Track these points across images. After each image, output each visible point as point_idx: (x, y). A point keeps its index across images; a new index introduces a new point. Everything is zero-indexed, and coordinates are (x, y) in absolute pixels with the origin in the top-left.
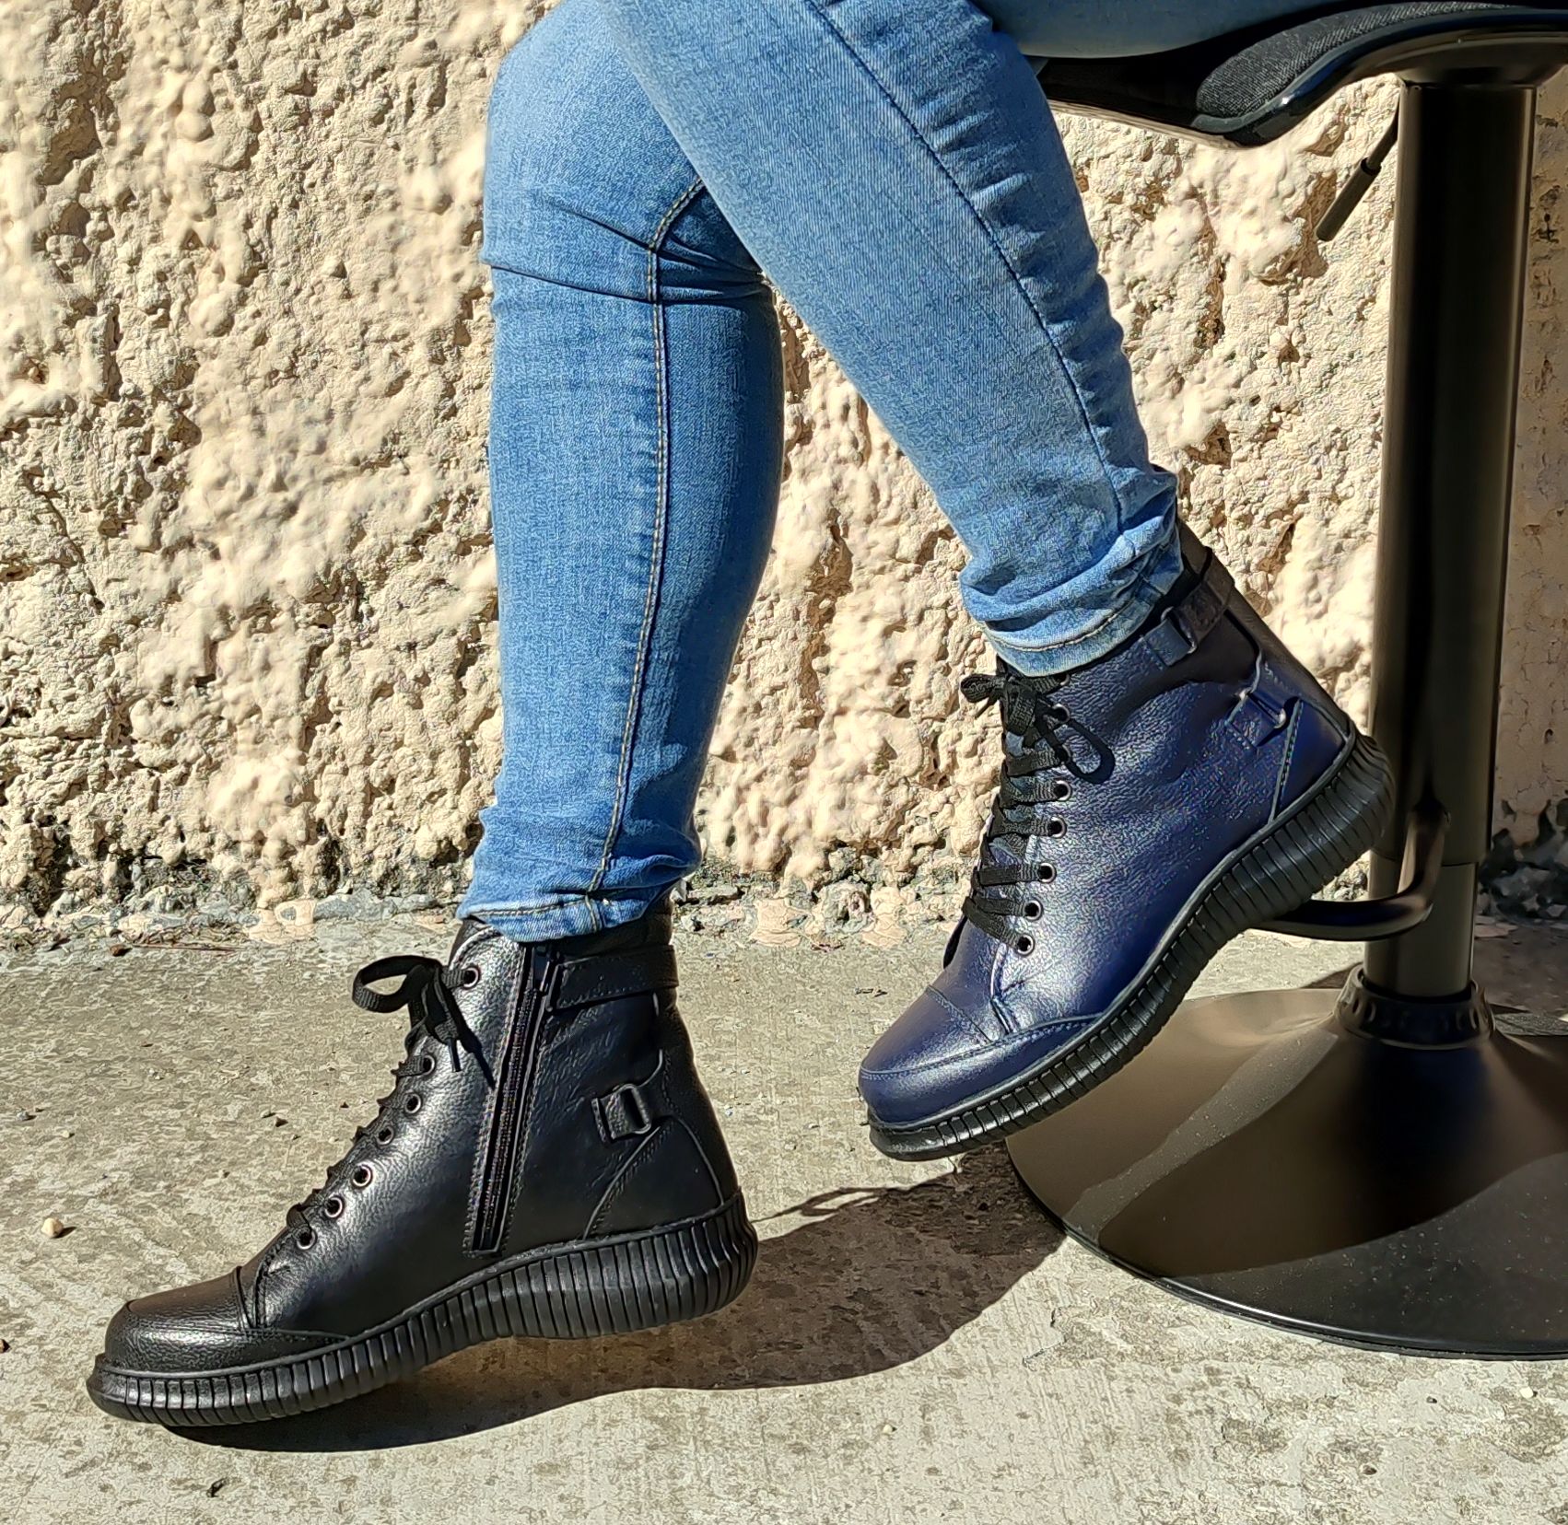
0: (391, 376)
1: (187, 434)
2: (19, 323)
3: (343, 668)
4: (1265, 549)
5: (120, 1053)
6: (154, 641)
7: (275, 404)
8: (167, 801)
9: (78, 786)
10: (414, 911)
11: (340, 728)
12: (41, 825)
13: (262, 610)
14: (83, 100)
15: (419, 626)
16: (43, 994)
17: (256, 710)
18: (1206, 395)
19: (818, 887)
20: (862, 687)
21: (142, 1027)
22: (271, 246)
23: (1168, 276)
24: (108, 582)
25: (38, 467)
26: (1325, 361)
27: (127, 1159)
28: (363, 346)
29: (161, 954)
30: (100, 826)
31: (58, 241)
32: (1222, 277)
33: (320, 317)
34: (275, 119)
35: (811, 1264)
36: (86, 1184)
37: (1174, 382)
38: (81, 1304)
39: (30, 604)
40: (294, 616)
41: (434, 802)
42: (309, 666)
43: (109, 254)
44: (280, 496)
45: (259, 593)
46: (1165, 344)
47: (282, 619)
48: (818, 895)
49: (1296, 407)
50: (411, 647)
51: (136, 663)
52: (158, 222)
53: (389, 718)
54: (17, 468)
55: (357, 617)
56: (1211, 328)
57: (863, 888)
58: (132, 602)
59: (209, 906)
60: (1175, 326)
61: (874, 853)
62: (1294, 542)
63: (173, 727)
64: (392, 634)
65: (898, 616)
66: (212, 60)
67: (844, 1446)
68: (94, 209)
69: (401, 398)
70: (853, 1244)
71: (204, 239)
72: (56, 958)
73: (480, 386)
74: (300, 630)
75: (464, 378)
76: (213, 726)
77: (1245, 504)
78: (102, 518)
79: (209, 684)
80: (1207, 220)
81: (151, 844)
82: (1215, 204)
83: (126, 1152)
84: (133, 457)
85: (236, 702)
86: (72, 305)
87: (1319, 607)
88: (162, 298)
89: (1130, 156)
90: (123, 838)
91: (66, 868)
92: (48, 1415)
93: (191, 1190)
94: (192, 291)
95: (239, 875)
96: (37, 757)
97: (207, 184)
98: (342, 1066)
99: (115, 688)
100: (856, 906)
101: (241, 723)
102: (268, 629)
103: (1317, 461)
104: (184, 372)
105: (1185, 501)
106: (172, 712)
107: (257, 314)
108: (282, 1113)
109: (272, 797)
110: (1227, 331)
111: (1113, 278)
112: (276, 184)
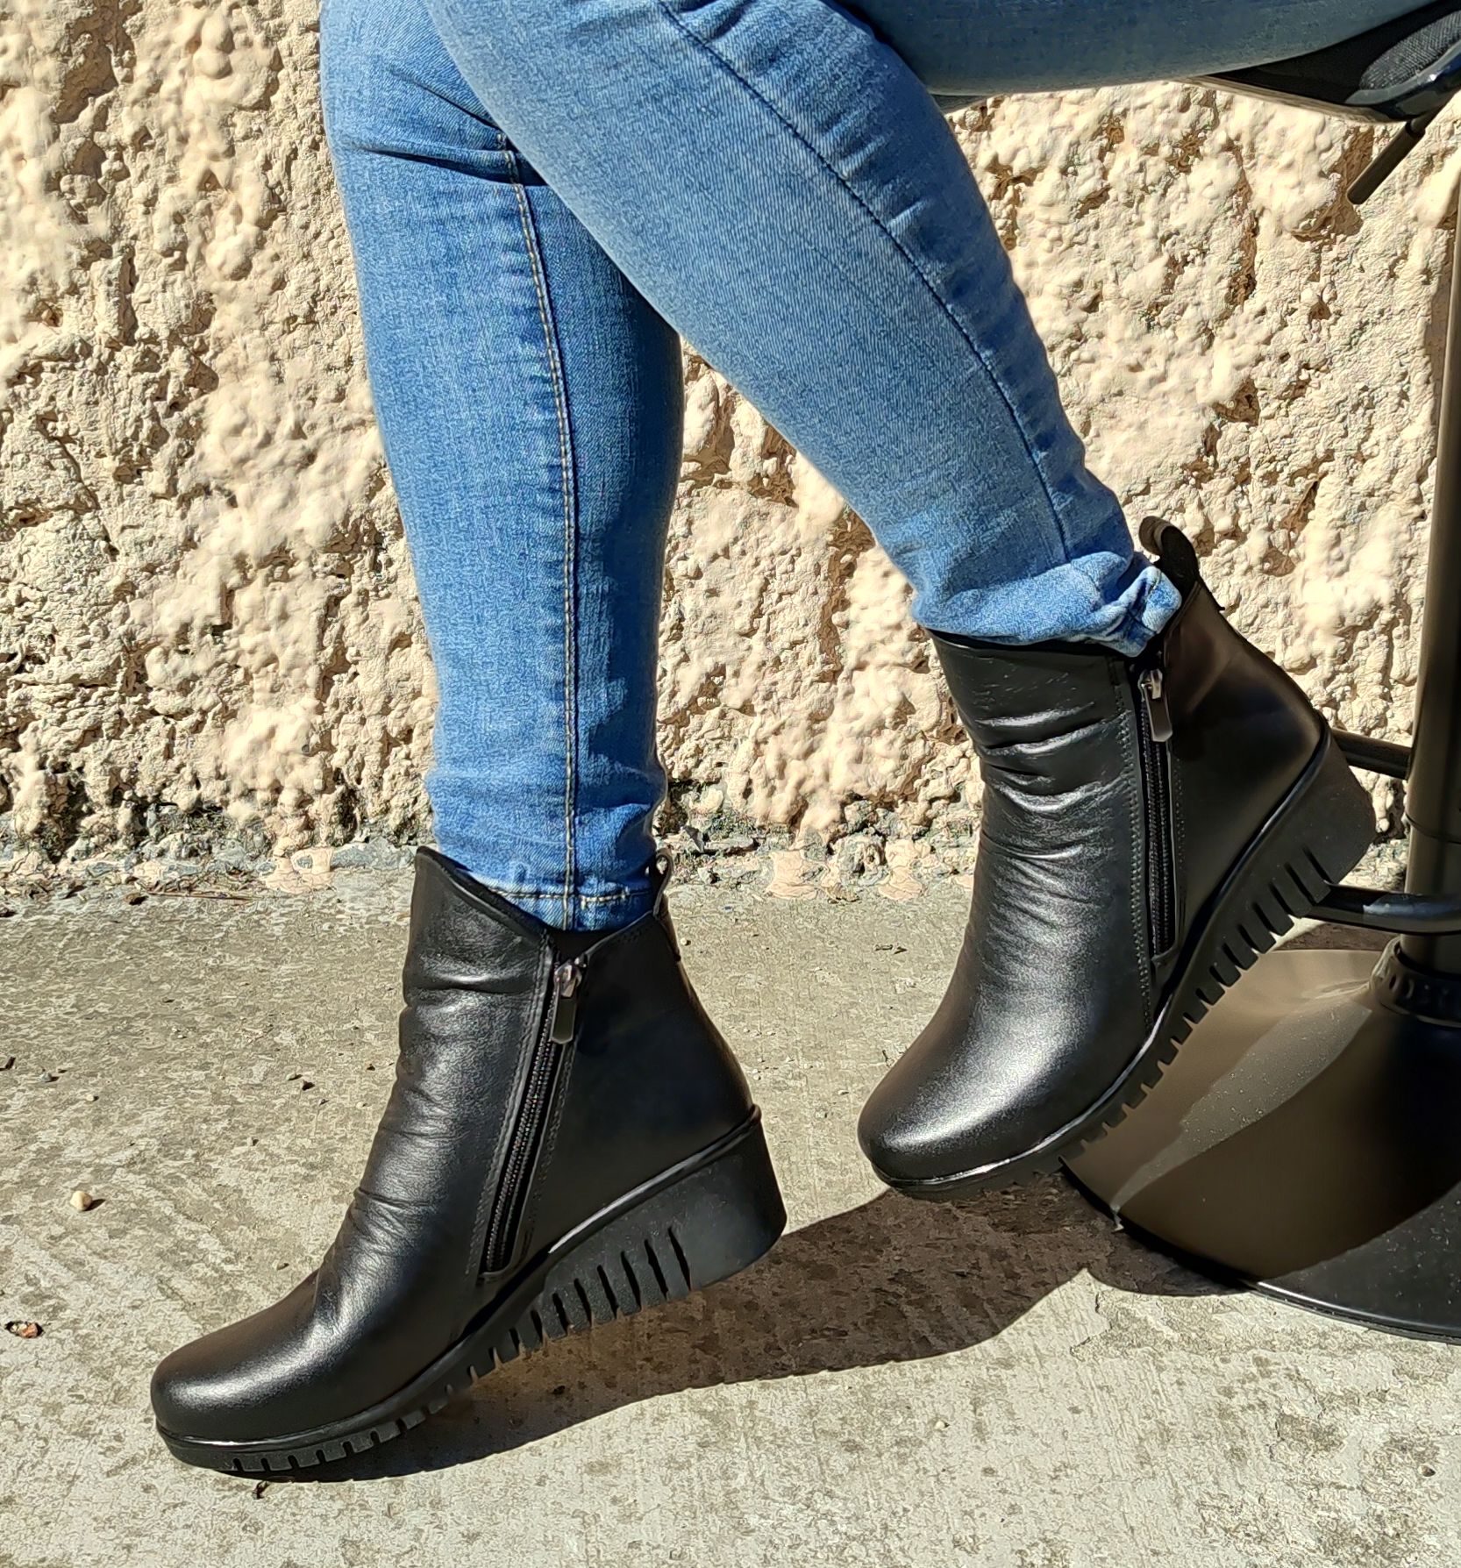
1: (203, 379)
2: (33, 264)
3: (361, 618)
4: (1288, 507)
5: (140, 1010)
6: (169, 588)
7: (293, 351)
8: (183, 749)
9: (93, 733)
11: (358, 678)
12: (56, 771)
13: (279, 559)
14: (100, 36)
16: (60, 945)
17: (273, 659)
18: (1237, 351)
19: (833, 840)
20: (883, 642)
21: (162, 982)
22: (290, 188)
23: (1202, 229)
24: (123, 528)
25: (52, 412)
26: (1356, 318)
27: (153, 1125)
29: (177, 903)
30: (115, 773)
31: (72, 180)
32: (1255, 231)
33: (340, 262)
34: (295, 58)
35: (851, 1242)
36: (112, 1151)
37: (1204, 337)
38: (114, 1284)
39: (44, 550)
40: (312, 565)
42: (326, 616)
43: (124, 194)
44: (300, 443)
45: (277, 542)
46: (1196, 299)
47: (300, 568)
48: (833, 847)
49: (1325, 365)
51: (152, 611)
53: (406, 668)
54: (31, 412)
55: (376, 566)
56: (1243, 284)
57: (878, 840)
58: (147, 549)
59: (226, 854)
60: (1207, 281)
61: (890, 807)
62: (1318, 500)
63: (189, 675)
67: (897, 1443)
68: (109, 148)
70: (890, 1221)
71: (221, 177)
72: (71, 905)
74: (318, 580)
76: (229, 673)
77: (1270, 461)
78: (117, 463)
79: (225, 633)
80: (1243, 173)
81: (166, 791)
82: (1251, 157)
83: (152, 1117)
84: (148, 403)
85: (252, 652)
86: (87, 246)
87: (1341, 565)
88: (179, 239)
89: (1167, 106)
90: (138, 785)
91: (81, 815)
92: (85, 1407)
93: (220, 1158)
94: (208, 233)
95: (255, 822)
96: (52, 705)
97: (225, 124)
98: (366, 1025)
99: (130, 636)
100: (872, 858)
101: (257, 672)
102: (286, 578)
103: (1344, 419)
104: (200, 314)
105: (1211, 459)
106: (187, 660)
107: (277, 257)
108: (308, 1076)
109: (289, 747)
110: (1258, 287)
111: (1146, 230)
112: (295, 124)
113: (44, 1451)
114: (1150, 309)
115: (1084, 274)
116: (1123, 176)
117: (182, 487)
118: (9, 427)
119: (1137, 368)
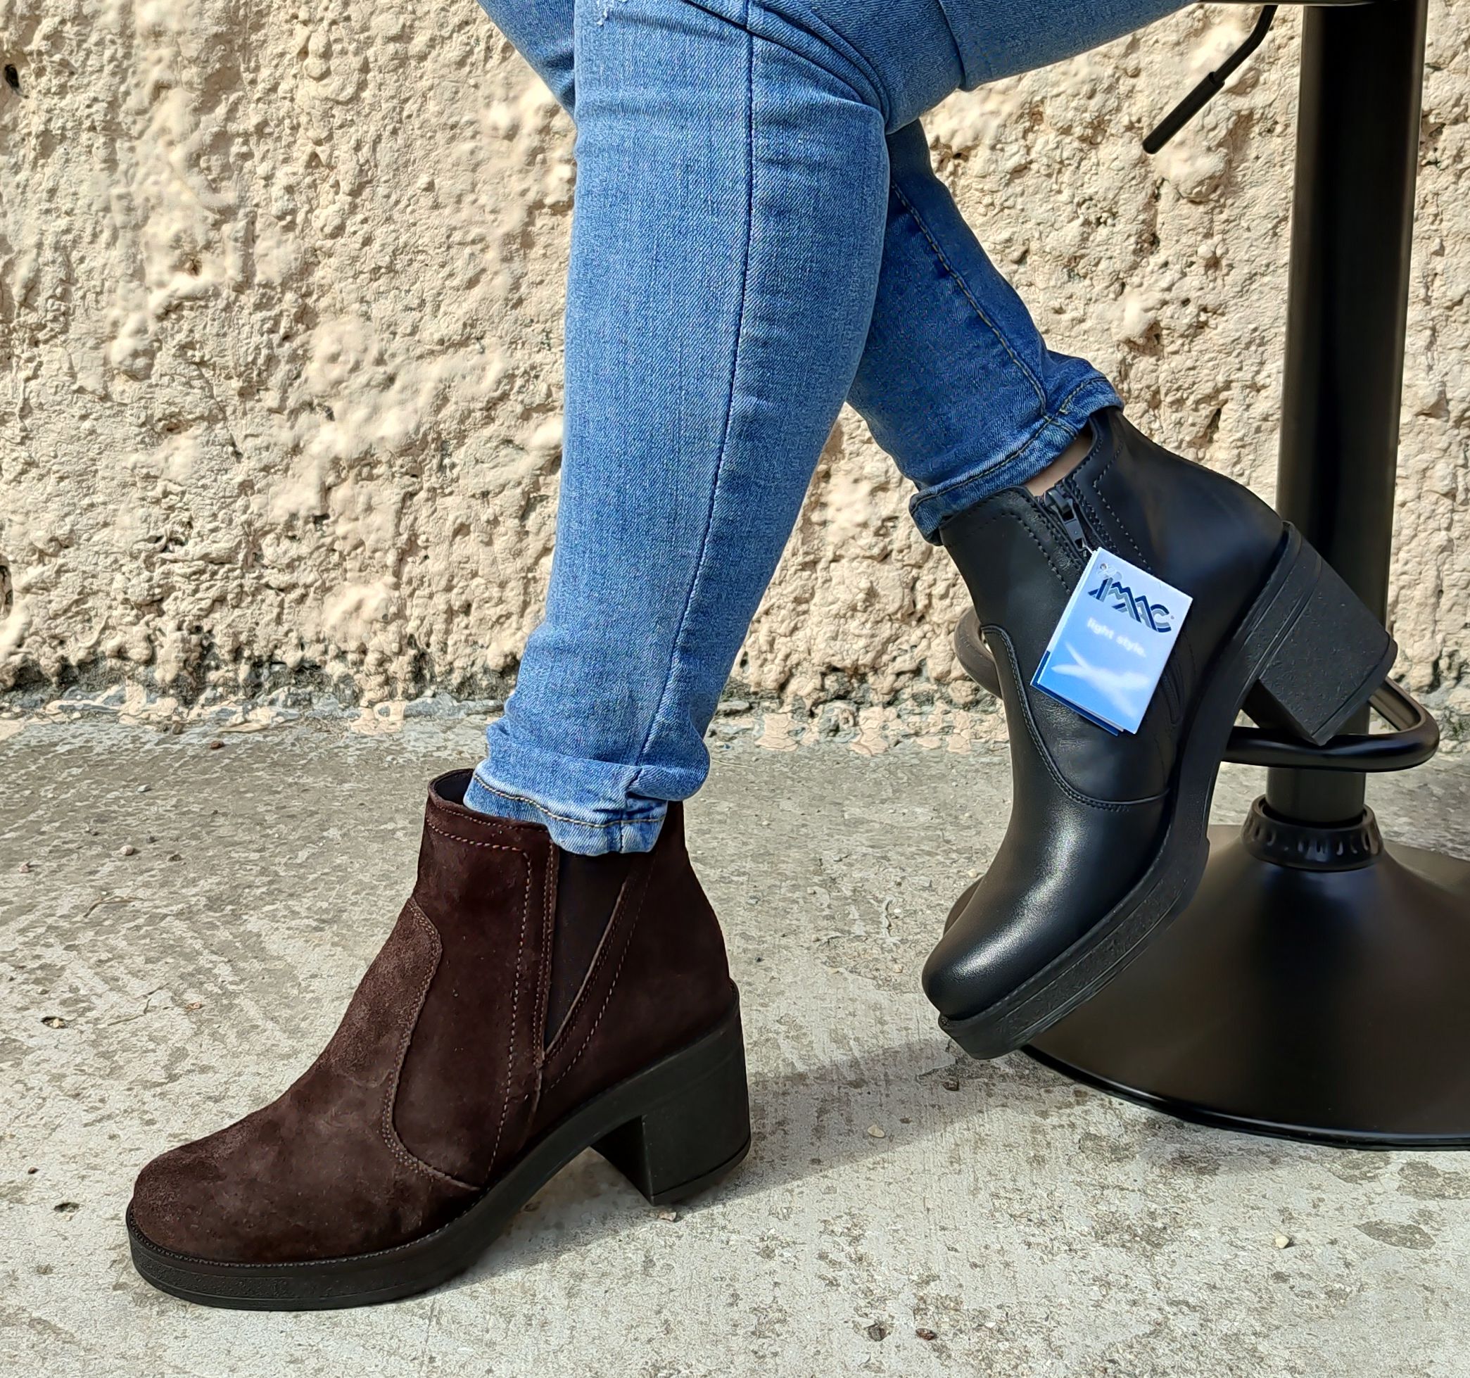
0: (470, 273)
1: (306, 316)
2: (176, 227)
3: (430, 511)
4: (1196, 429)
6: (282, 485)
7: (379, 295)
8: (290, 617)
9: (220, 600)
10: (485, 713)
11: (428, 561)
13: (364, 463)
14: (230, 46)
15: (491, 478)
16: (177, 765)
17: (361, 544)
18: (1144, 297)
19: (816, 704)
20: (853, 538)
22: (376, 166)
23: (1111, 196)
24: (246, 436)
25: (191, 343)
26: (1245, 270)
27: (207, 888)
28: (449, 247)
30: (236, 635)
31: (209, 160)
32: (1156, 197)
33: (414, 224)
34: (380, 63)
37: (1117, 286)
39: (184, 453)
40: (391, 467)
41: (502, 624)
42: (402, 508)
43: (250, 172)
44: (381, 369)
45: (364, 447)
46: (1109, 254)
47: (381, 470)
48: (816, 711)
49: (1218, 310)
50: (485, 494)
51: (267, 504)
52: (289, 146)
53: (467, 552)
54: (175, 342)
55: (441, 468)
56: (1149, 241)
57: (853, 707)
59: (323, 704)
60: (1117, 239)
61: (863, 679)
62: (1221, 424)
63: (295, 557)
64: (471, 484)
65: (883, 479)
66: (330, 16)
68: (238, 135)
69: (477, 291)
71: (323, 158)
73: (541, 282)
74: (396, 480)
75: (530, 275)
76: (327, 556)
77: (1178, 390)
78: (241, 384)
79: (325, 522)
81: (278, 652)
83: (208, 883)
84: (265, 335)
85: (345, 538)
86: (219, 212)
88: (291, 206)
90: (255, 646)
91: (209, 668)
93: (252, 913)
94: (314, 203)
95: (346, 679)
96: (189, 578)
97: (327, 115)
99: (250, 524)
100: (846, 721)
101: (349, 554)
102: (371, 478)
103: (1239, 354)
104: (306, 268)
105: (1125, 386)
106: (295, 545)
107: (365, 221)
109: (373, 616)
110: (1162, 244)
111: (1064, 197)
112: (380, 115)
113: (40, 1107)
114: (1069, 261)
115: (1014, 233)
116: (1044, 152)
117: (291, 403)
118: (158, 355)
119: (1059, 311)
